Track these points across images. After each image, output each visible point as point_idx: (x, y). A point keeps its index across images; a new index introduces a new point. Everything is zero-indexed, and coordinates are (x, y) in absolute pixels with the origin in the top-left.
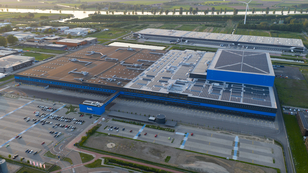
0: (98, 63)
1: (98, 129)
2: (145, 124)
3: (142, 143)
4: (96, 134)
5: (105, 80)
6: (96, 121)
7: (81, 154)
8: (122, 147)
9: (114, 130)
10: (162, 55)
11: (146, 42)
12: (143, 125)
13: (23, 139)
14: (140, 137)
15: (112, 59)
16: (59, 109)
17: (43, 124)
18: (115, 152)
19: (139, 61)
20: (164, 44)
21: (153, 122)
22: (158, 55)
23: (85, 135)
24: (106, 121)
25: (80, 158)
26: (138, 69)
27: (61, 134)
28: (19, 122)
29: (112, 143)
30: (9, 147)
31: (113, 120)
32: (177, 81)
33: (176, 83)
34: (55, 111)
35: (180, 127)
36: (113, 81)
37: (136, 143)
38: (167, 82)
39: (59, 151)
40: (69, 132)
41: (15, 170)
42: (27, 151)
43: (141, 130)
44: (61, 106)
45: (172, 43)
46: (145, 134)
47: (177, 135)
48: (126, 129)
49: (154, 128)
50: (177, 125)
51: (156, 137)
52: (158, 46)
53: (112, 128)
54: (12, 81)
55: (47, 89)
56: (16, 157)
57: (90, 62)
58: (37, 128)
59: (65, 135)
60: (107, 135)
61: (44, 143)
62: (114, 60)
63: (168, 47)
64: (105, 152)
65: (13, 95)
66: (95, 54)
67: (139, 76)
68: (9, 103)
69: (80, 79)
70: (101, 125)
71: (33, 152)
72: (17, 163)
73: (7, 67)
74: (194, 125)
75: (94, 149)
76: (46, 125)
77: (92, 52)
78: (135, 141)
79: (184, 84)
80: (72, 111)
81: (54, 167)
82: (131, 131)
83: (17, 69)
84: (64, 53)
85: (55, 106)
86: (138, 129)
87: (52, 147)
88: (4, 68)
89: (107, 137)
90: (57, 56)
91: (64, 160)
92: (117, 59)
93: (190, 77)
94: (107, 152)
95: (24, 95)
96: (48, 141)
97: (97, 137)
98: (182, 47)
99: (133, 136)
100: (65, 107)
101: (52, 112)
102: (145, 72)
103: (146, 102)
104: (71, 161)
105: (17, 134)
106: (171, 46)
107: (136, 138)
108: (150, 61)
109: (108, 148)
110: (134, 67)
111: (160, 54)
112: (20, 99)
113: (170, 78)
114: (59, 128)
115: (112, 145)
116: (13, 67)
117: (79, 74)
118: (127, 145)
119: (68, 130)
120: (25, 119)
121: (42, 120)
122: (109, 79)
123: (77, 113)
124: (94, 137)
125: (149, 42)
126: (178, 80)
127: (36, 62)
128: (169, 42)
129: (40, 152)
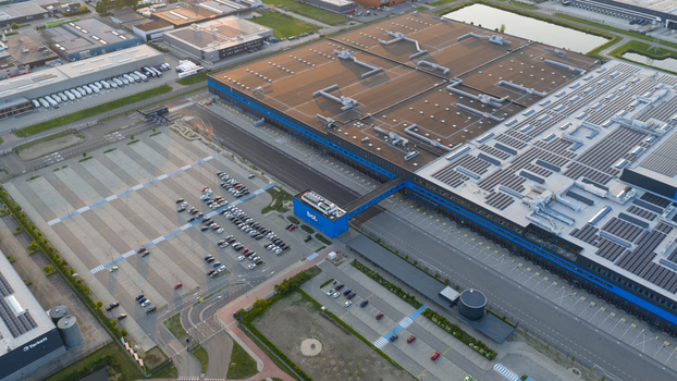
0: (396, 74)
1: (308, 283)
2: (426, 306)
3: (388, 367)
4: (297, 296)
5: (382, 135)
6: (316, 255)
7: (236, 347)
8: (333, 362)
9: (343, 297)
10: (577, 75)
11: (560, 14)
12: (417, 306)
13: (150, 260)
14: (394, 344)
15: (434, 65)
16: (256, 193)
17: (204, 230)
18: (310, 373)
19: (503, 85)
20: (608, 27)
21: (447, 306)
22: (566, 71)
23: (271, 292)
24: (337, 262)
25: (229, 360)
26: (486, 115)
27: (225, 272)
28: (164, 210)
29: (317, 342)
30: (113, 275)
31: (355, 264)
32: (575, 185)
33: (569, 193)
34: (245, 197)
35: (519, 347)
36: (399, 144)
37: (373, 361)
38: (542, 182)
39: (196, 320)
40: (243, 270)
41: (96, 344)
42: (141, 297)
43: (409, 319)
44: (263, 186)
45: (636, 27)
46: (411, 341)
47: (495, 373)
48: (370, 305)
49: (442, 323)
50: (510, 338)
51: (434, 359)
52: (588, 33)
53: (339, 288)
54: (203, 88)
55: (258, 126)
56: (113, 307)
57: (376, 69)
58: (186, 238)
59: (230, 278)
60: (317, 306)
61: (180, 286)
62: (438, 69)
63: (618, 39)
64: (288, 362)
65: (188, 129)
66: (403, 40)
67: (473, 142)
68: (171, 150)
69: (328, 119)
70: (320, 271)
71: (149, 304)
72: (107, 325)
73: (209, 49)
74: (563, 356)
75: (269, 344)
76: (208, 234)
77: (397, 35)
78: (374, 355)
79: (590, 203)
80: (279, 207)
81: (166, 368)
82: (379, 317)
83: (227, 57)
84: (343, 23)
85: (252, 181)
86: (401, 316)
87: (189, 303)
88: (203, 52)
89: (316, 315)
90: (322, 32)
91: (194, 354)
92: (447, 70)
93: (621, 178)
94: (293, 366)
95: (206, 135)
96: (190, 283)
97: (292, 309)
98: (658, 46)
99: (377, 336)
100: (271, 191)
101: (238, 197)
102: (500, 130)
103: (463, 226)
104: (206, 362)
105: (145, 242)
106: (627, 39)
107: (381, 343)
108: (530, 91)
109: (300, 354)
110: (478, 103)
111: (572, 68)
112: (196, 143)
113: (558, 170)
114: (229, 251)
115: (313, 346)
116: (220, 51)
117: (335, 101)
118: (346, 363)
119: (242, 264)
120: (179, 202)
121: (208, 216)
122: (392, 135)
123: (286, 215)
124: (286, 305)
125: (567, 16)
126: (579, 182)
127: (275, 42)
128: (625, 24)
129: (161, 309)
